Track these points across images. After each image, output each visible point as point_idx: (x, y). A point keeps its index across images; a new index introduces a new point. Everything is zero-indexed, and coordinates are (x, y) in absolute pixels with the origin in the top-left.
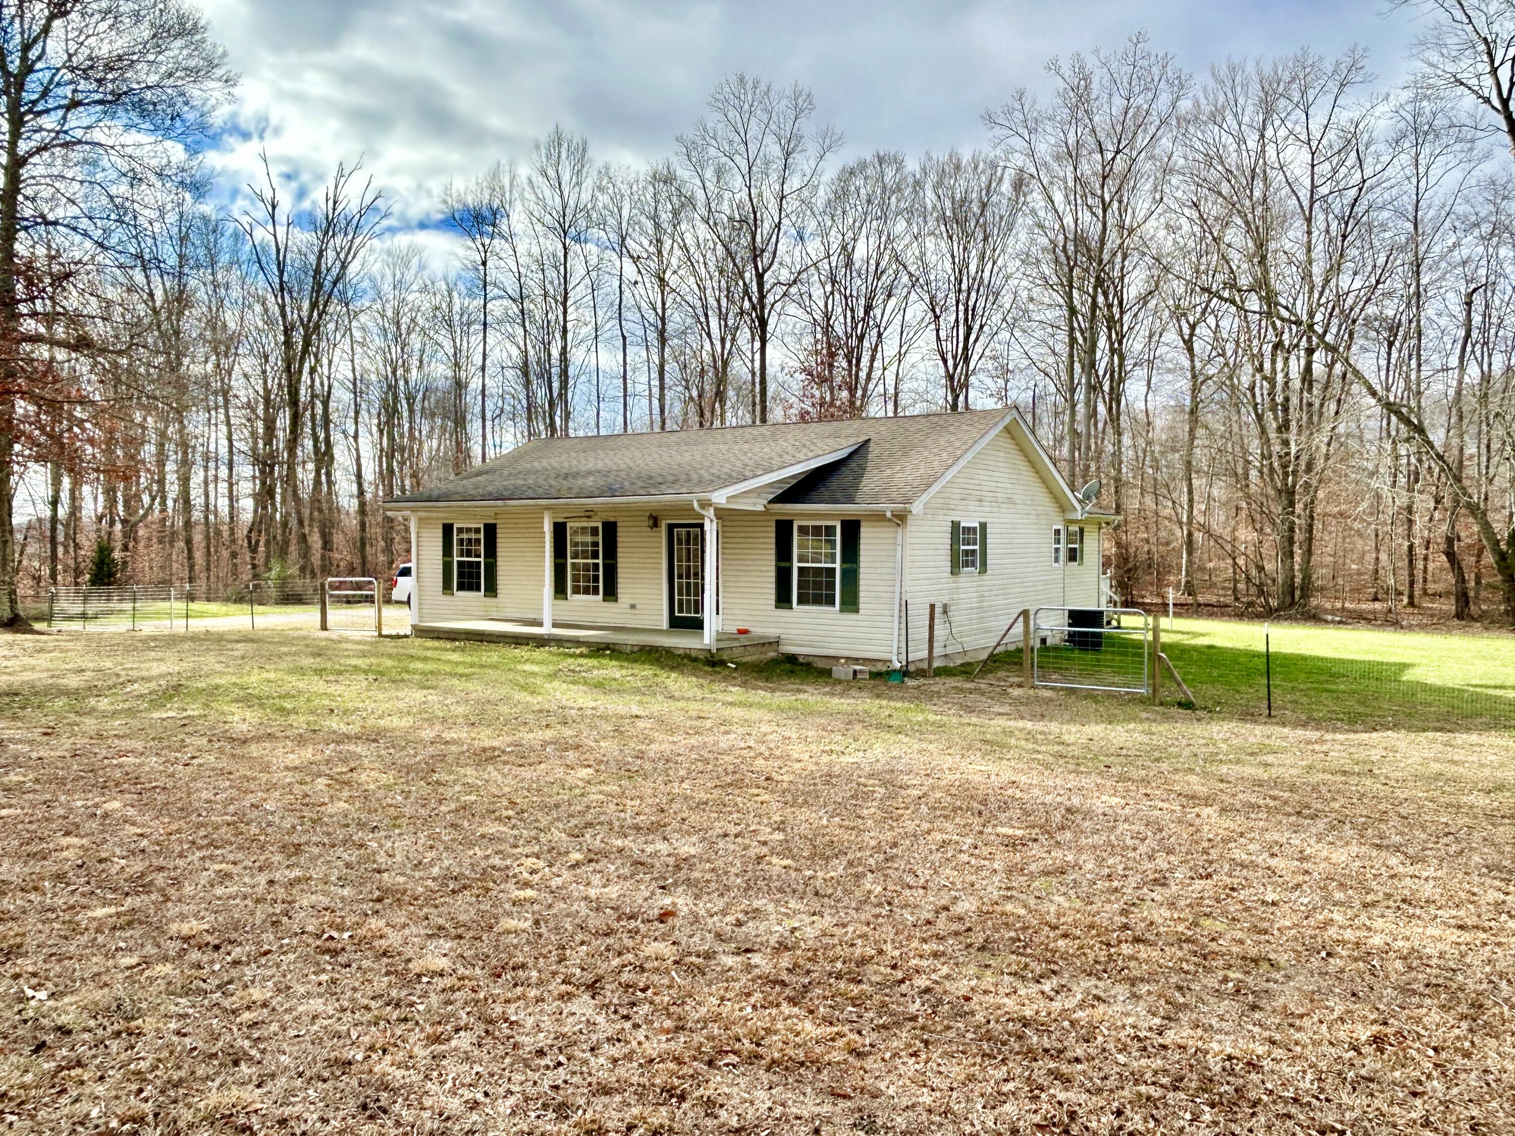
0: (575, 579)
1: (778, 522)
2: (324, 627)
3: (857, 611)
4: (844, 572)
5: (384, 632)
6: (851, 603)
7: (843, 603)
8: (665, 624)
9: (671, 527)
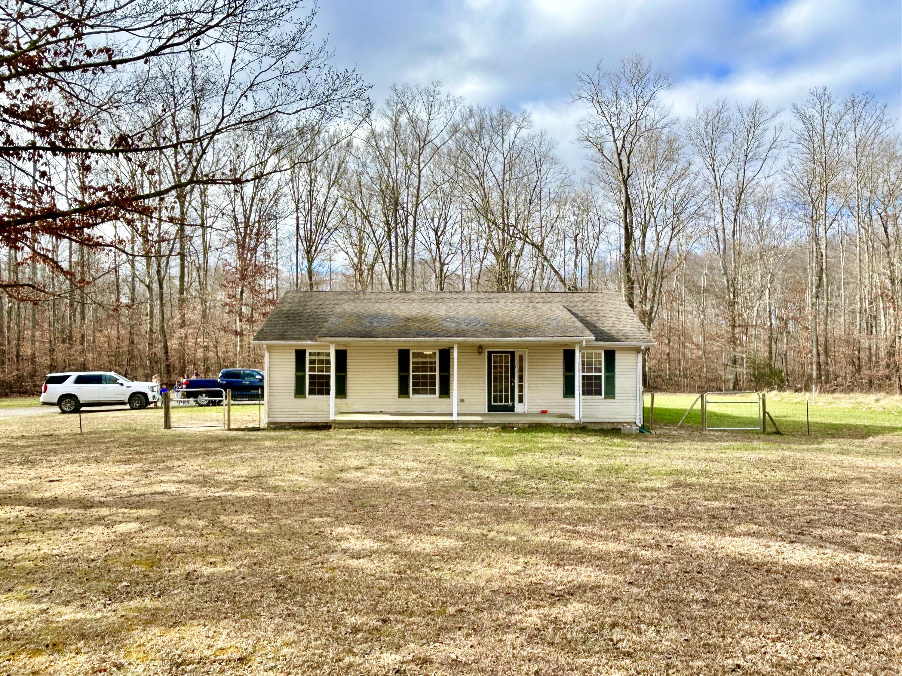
0: (415, 384)
1: (565, 351)
2: (167, 425)
3: (614, 398)
4: (607, 378)
5: (232, 427)
6: (611, 393)
7: (606, 393)
8: (485, 409)
9: (490, 353)
